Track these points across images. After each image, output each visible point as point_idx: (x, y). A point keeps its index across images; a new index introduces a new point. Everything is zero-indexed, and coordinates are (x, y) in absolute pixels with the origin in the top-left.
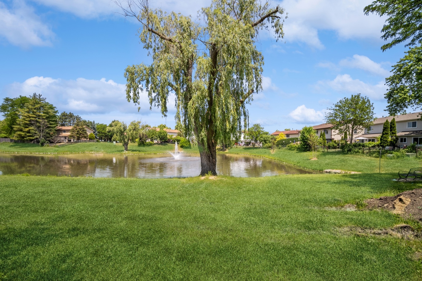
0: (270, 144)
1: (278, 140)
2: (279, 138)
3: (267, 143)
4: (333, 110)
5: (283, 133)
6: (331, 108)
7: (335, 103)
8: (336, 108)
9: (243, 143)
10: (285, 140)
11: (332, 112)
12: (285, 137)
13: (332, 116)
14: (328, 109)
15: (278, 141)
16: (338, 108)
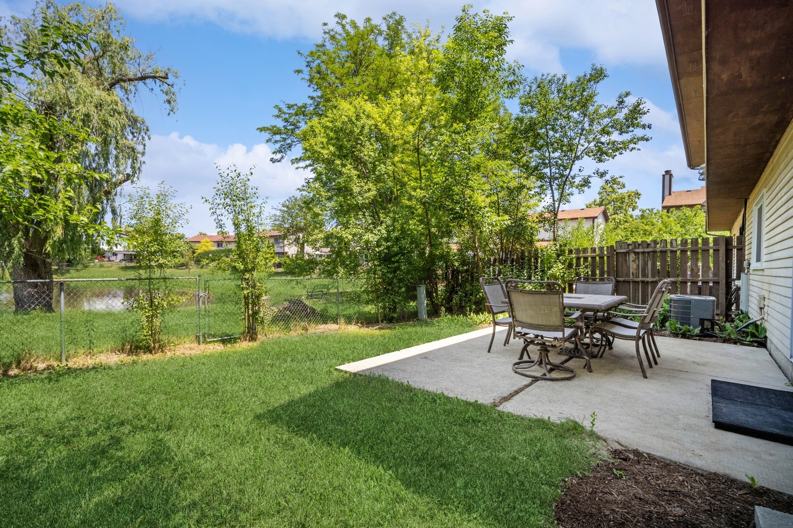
0: (182, 260)
1: (199, 251)
2: (201, 249)
3: (177, 258)
4: (280, 210)
5: (208, 240)
6: (277, 207)
7: (282, 201)
8: (283, 208)
9: (120, 257)
10: (213, 252)
11: (278, 213)
12: (213, 246)
13: (278, 220)
14: (273, 208)
15: (198, 254)
16: (285, 209)
